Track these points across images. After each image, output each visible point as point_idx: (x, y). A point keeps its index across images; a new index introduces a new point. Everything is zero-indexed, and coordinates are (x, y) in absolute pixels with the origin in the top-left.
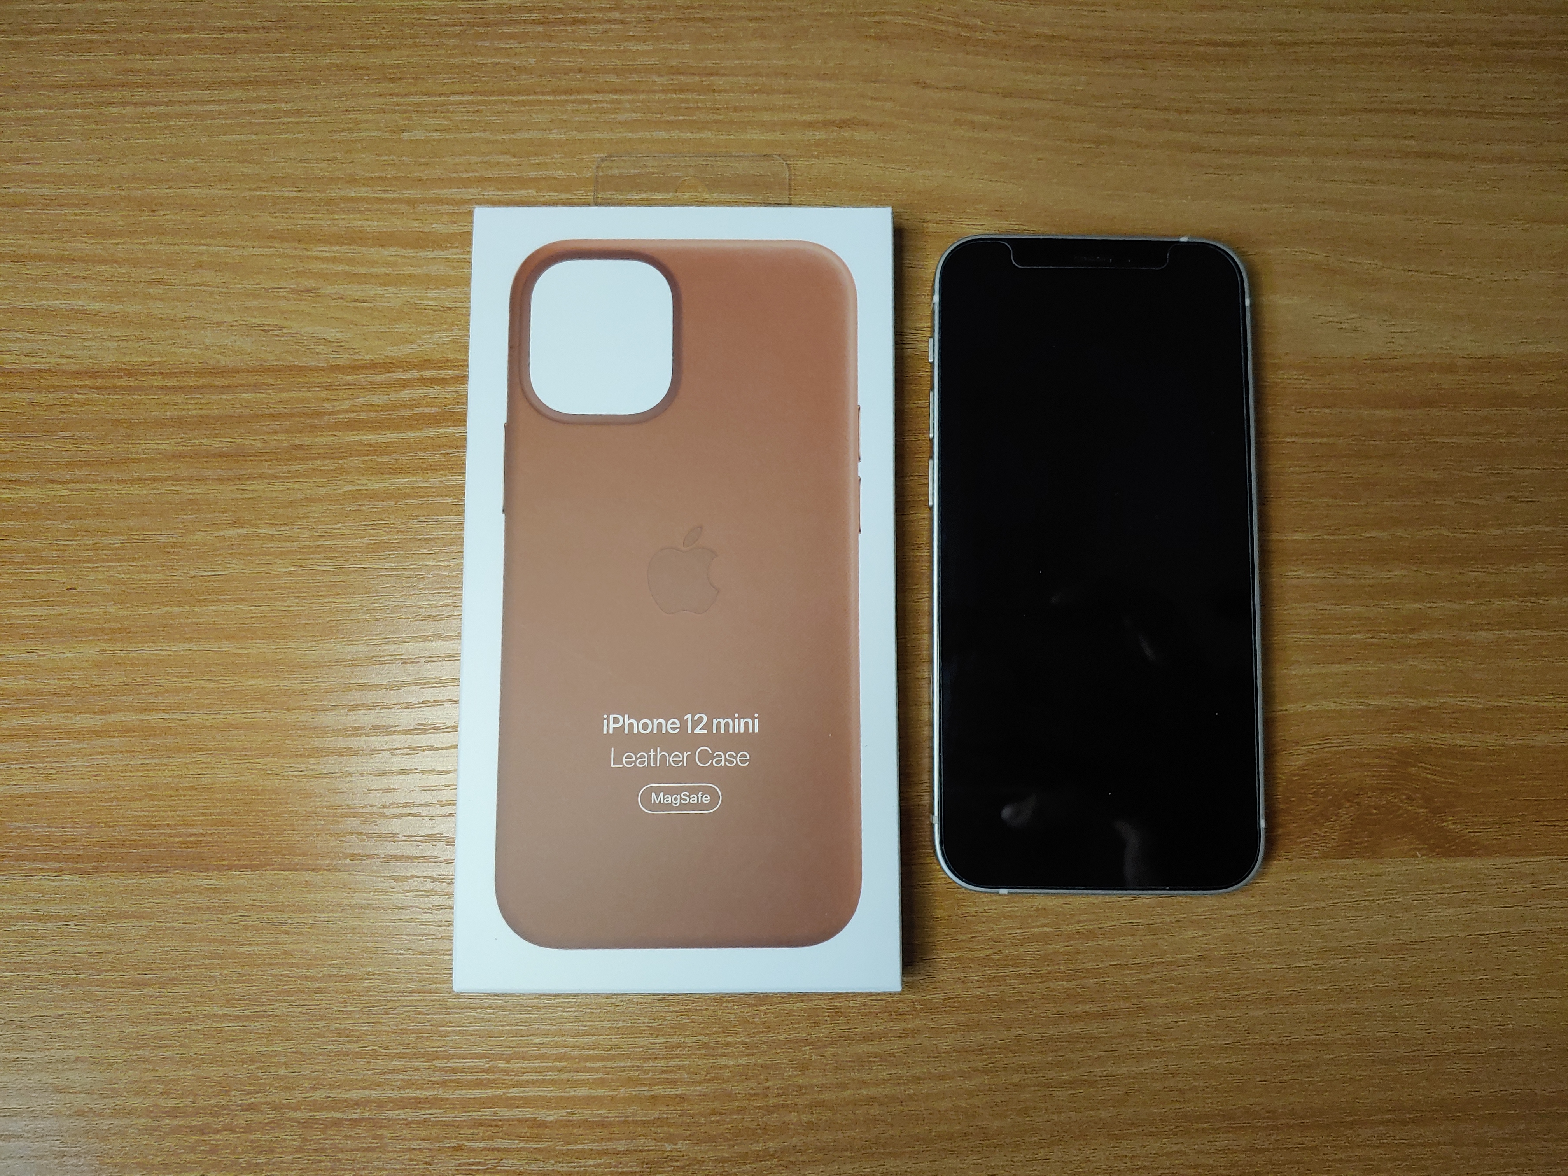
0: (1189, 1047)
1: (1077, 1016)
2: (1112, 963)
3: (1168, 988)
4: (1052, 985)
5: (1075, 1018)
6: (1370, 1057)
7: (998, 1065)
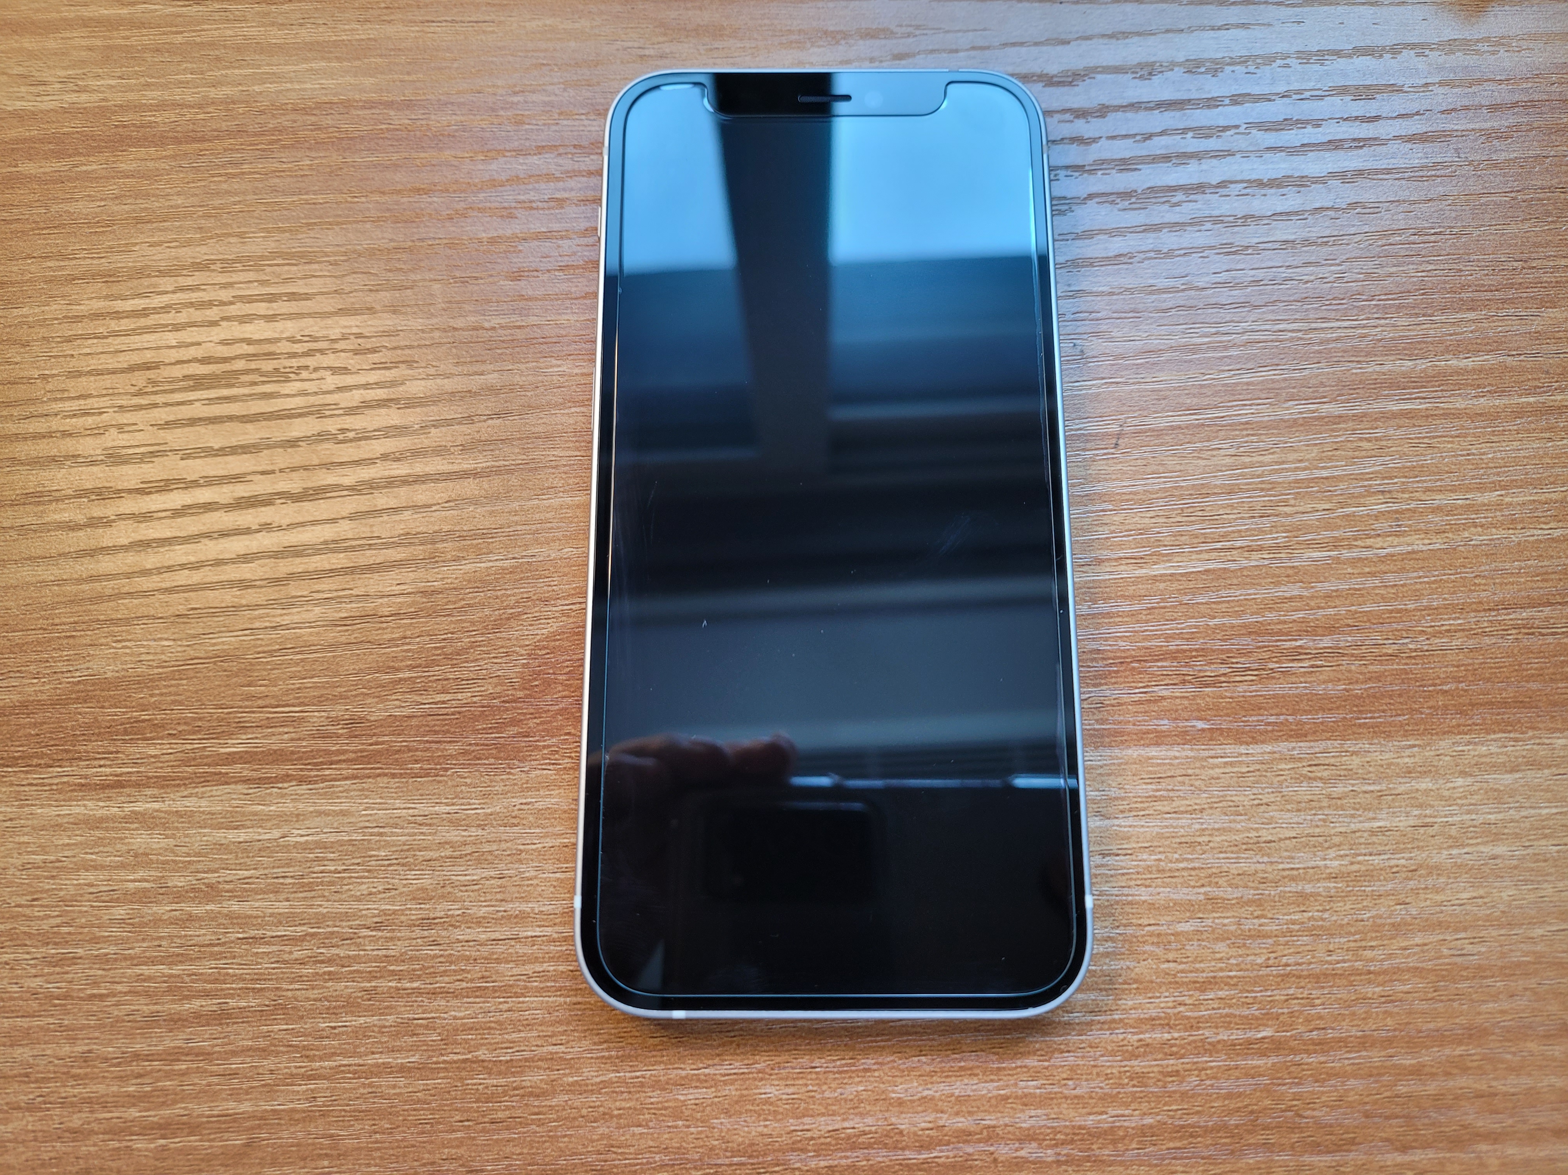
0: (351, 1068)
1: (179, 1019)
2: (241, 936)
3: (325, 973)
4: (146, 970)
5: (176, 1022)
6: (638, 1077)
7: (52, 1099)
